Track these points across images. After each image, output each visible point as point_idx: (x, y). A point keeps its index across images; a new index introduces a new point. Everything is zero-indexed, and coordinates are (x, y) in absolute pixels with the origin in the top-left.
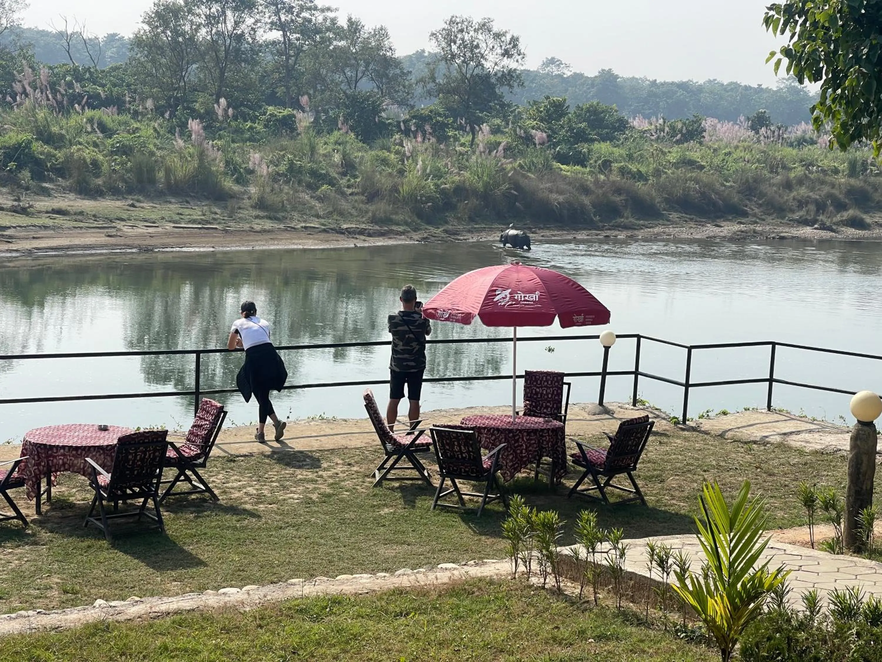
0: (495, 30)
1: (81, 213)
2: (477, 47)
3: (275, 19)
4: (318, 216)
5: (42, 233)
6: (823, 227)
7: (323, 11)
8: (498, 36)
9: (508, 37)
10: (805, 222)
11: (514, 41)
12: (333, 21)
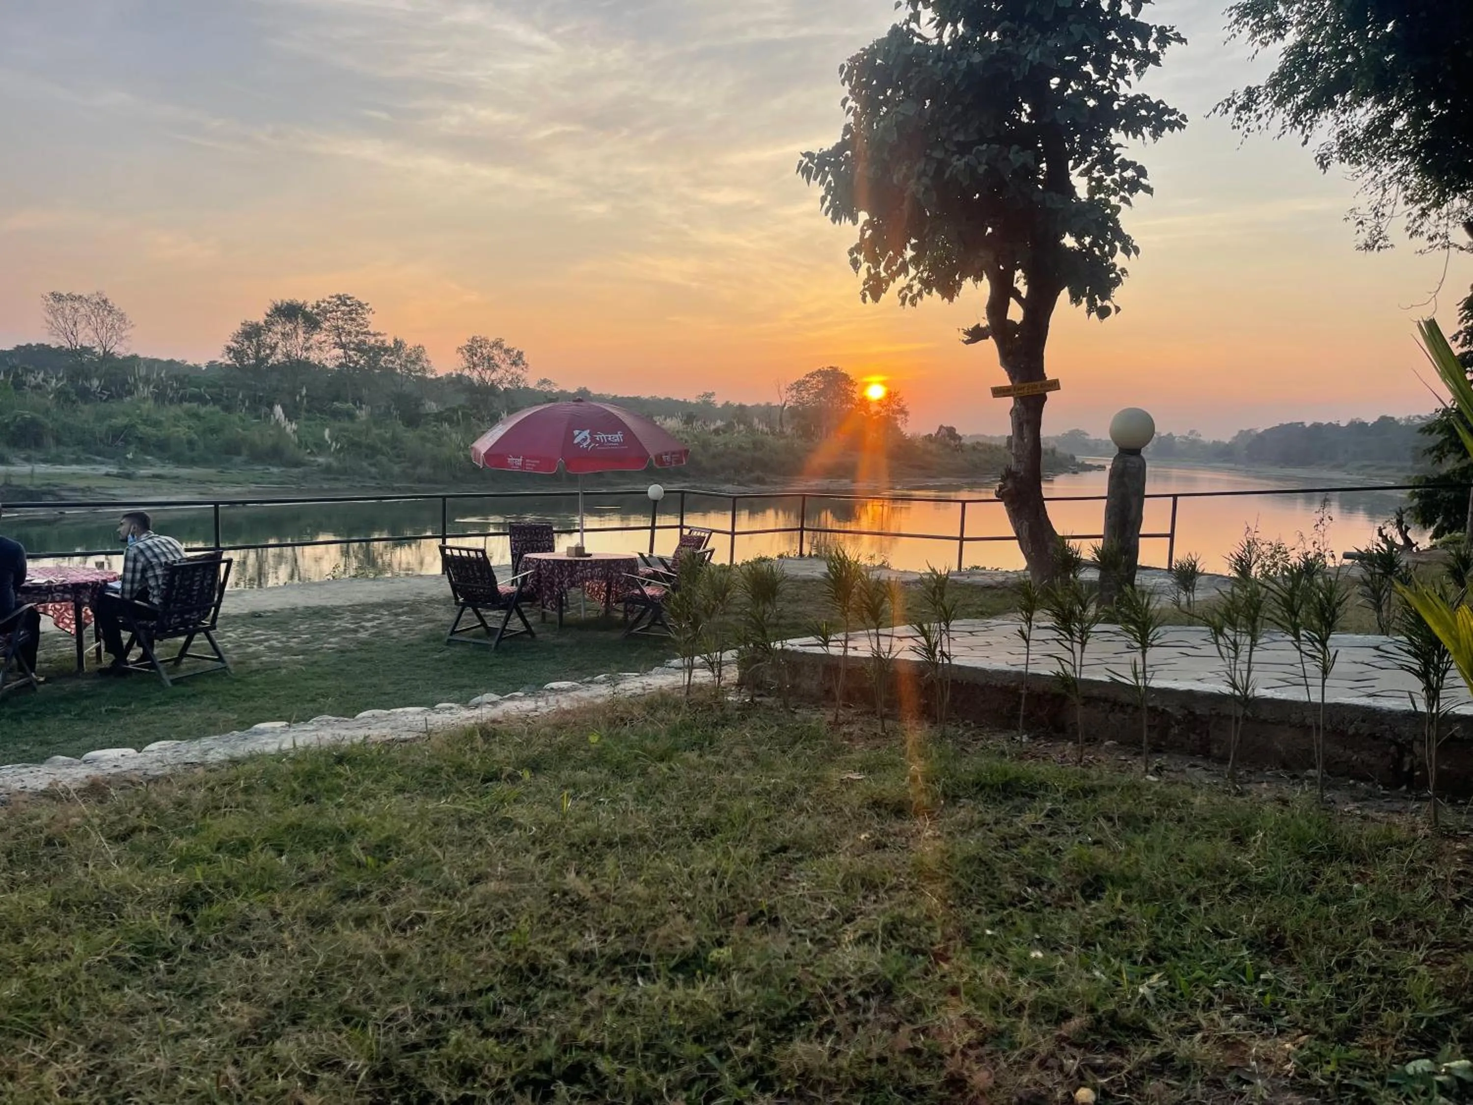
0: (505, 347)
1: (177, 477)
2: (492, 358)
3: (338, 340)
4: (374, 478)
5: (144, 491)
6: (740, 484)
7: (374, 335)
8: (507, 351)
9: (515, 352)
10: (727, 481)
11: (520, 355)
12: (383, 342)
